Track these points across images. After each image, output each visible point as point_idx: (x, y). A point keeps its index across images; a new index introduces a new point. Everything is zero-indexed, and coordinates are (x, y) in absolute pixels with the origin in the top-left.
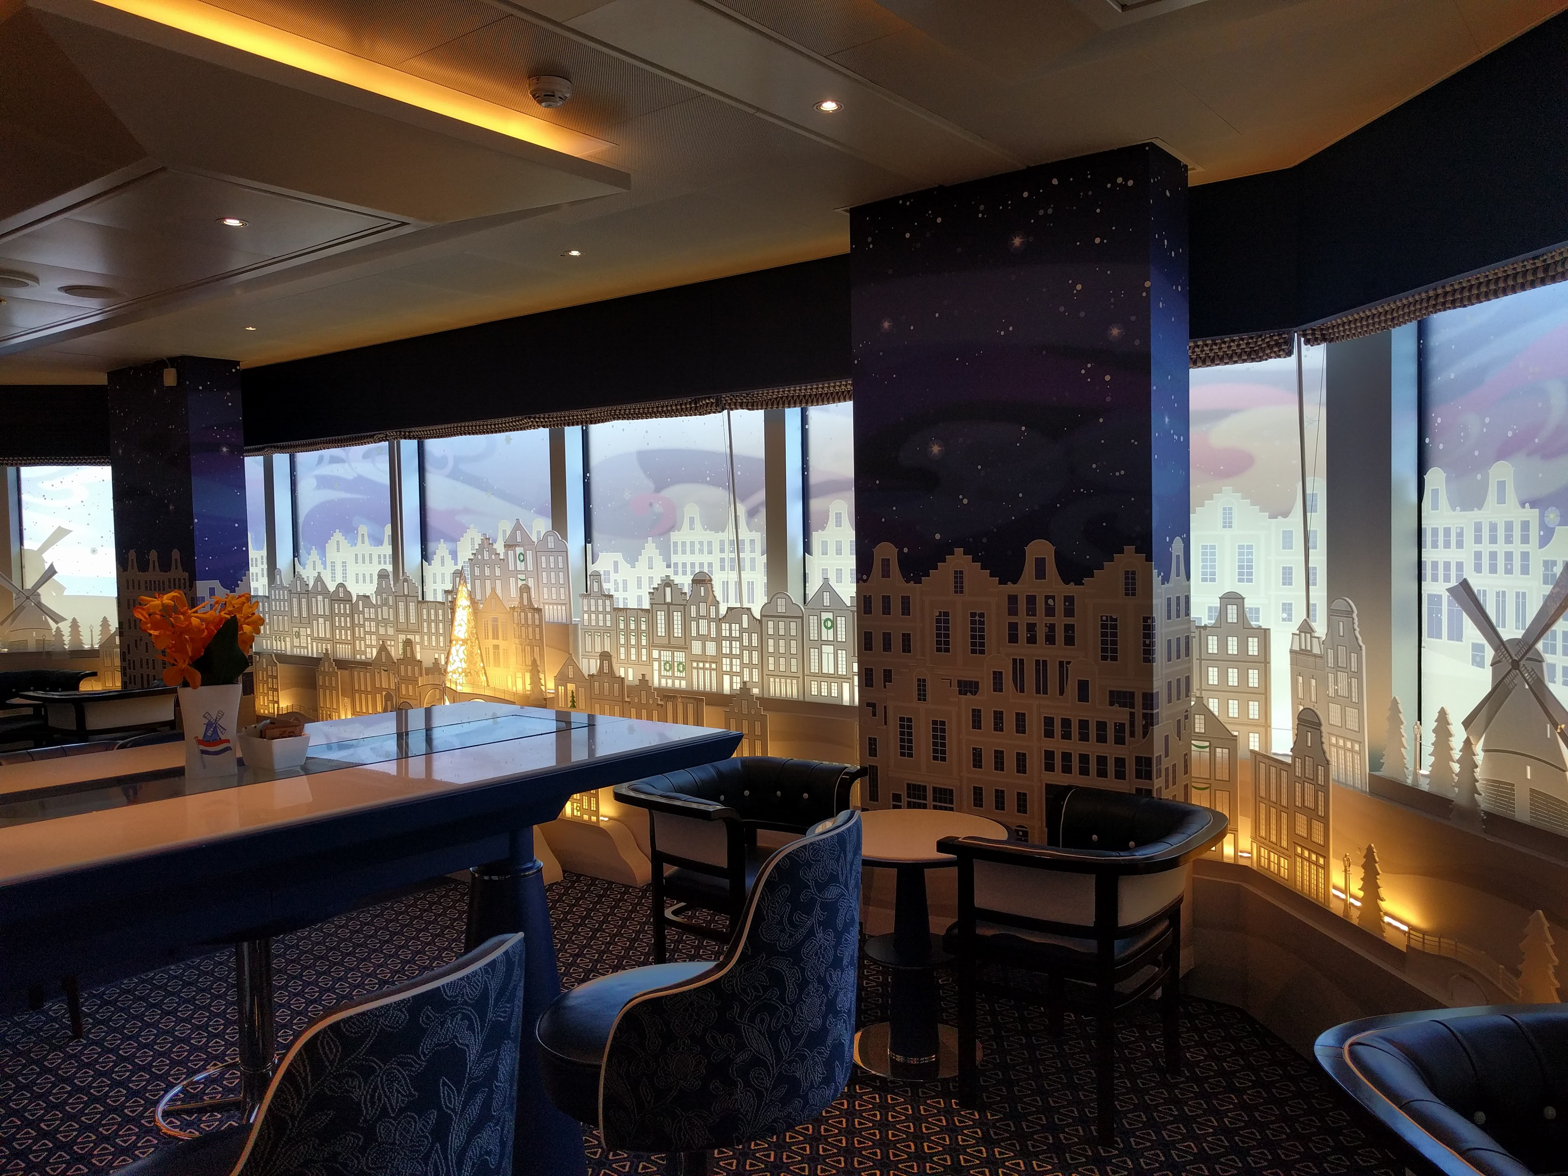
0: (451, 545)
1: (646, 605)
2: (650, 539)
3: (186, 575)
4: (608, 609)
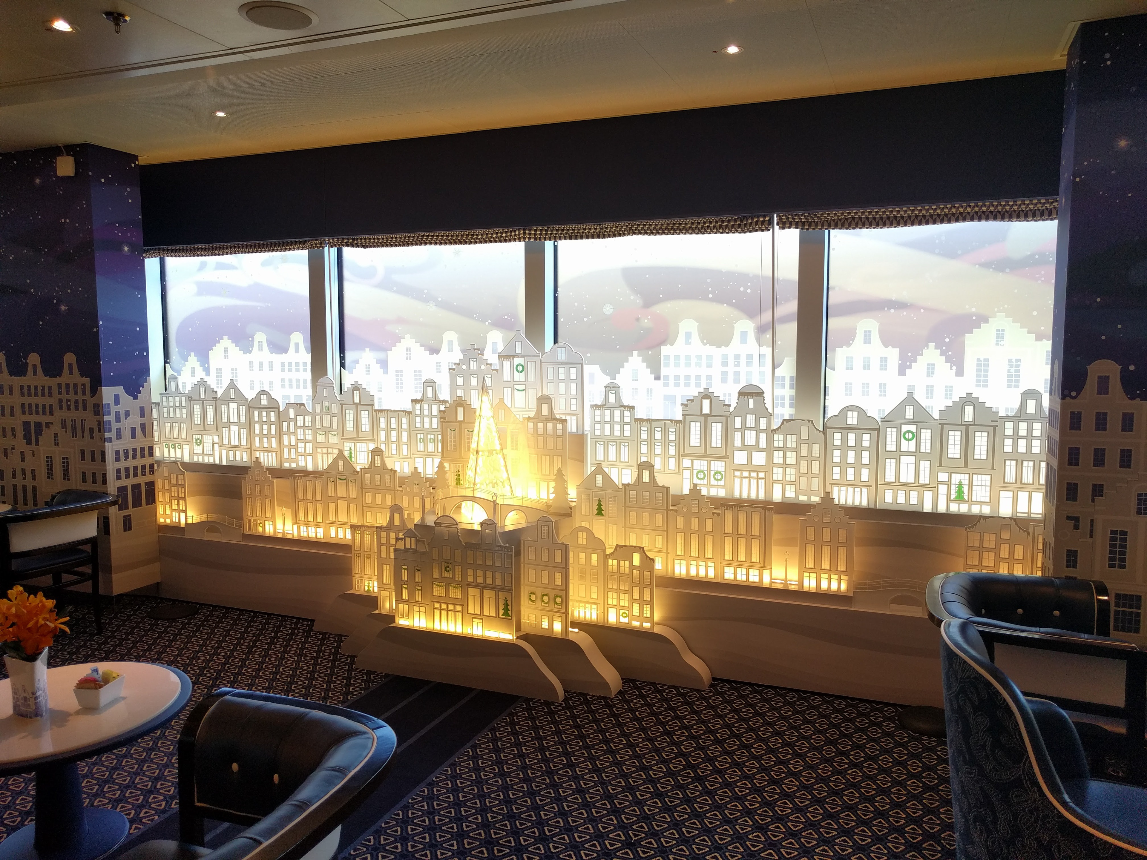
0: (381, 355)
1: (678, 416)
2: (635, 353)
3: (87, 381)
4: (627, 419)
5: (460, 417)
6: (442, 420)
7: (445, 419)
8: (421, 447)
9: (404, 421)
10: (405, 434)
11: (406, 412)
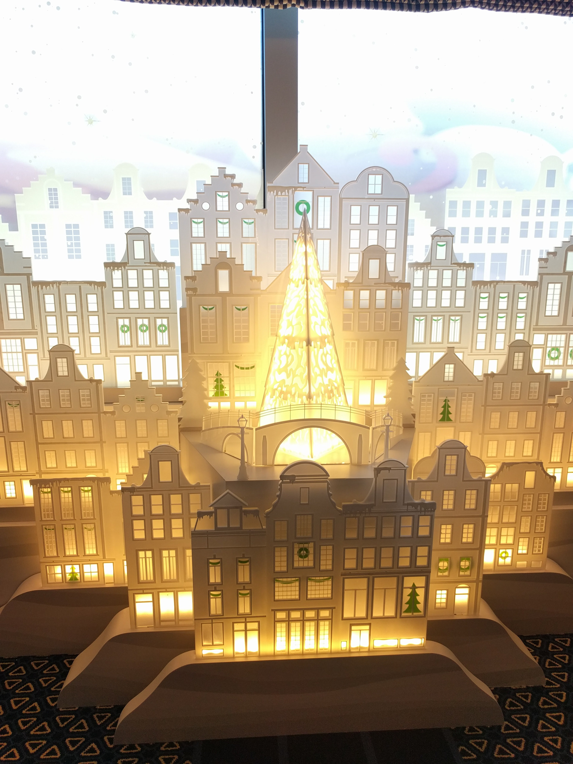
4: (461, 283)
5: (224, 286)
6: (190, 292)
7: (195, 290)
8: (125, 339)
9: (92, 299)
10: (94, 320)
11: (95, 283)
